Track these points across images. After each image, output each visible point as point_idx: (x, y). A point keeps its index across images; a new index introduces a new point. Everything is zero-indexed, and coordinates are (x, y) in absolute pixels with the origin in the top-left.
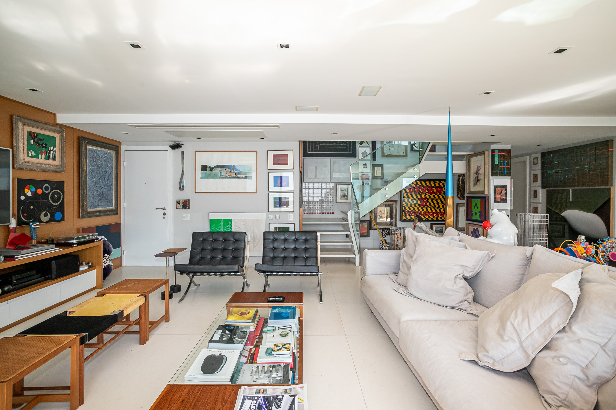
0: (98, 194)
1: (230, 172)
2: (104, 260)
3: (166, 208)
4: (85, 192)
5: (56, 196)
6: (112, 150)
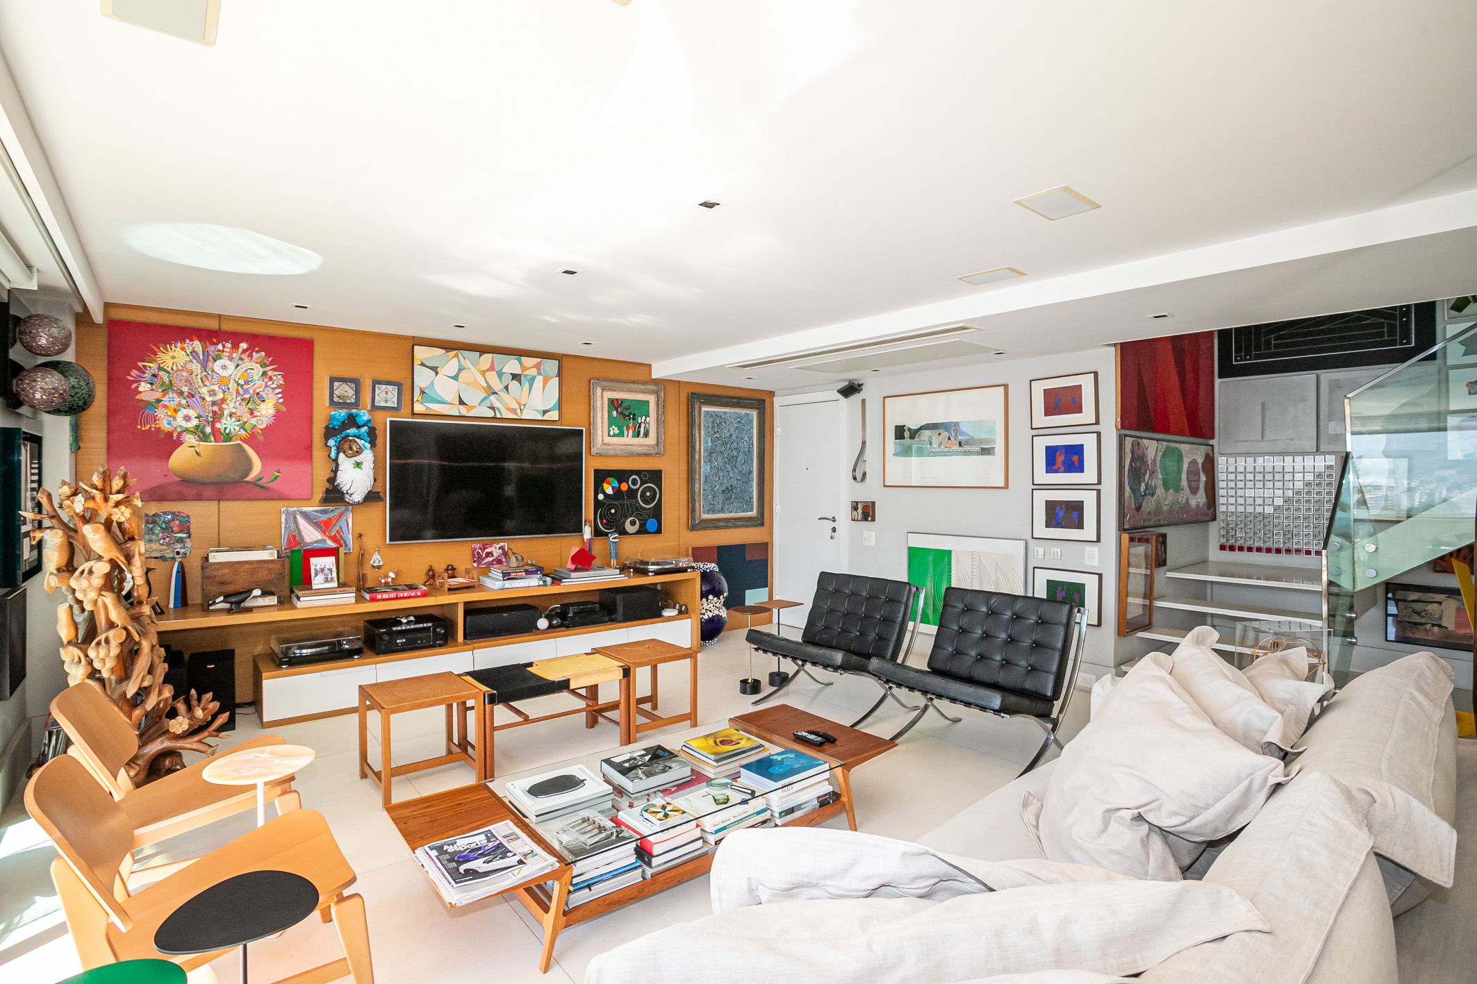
0: (724, 489)
1: (949, 439)
2: (709, 606)
3: (837, 519)
4: (697, 486)
5: (648, 494)
6: (752, 407)
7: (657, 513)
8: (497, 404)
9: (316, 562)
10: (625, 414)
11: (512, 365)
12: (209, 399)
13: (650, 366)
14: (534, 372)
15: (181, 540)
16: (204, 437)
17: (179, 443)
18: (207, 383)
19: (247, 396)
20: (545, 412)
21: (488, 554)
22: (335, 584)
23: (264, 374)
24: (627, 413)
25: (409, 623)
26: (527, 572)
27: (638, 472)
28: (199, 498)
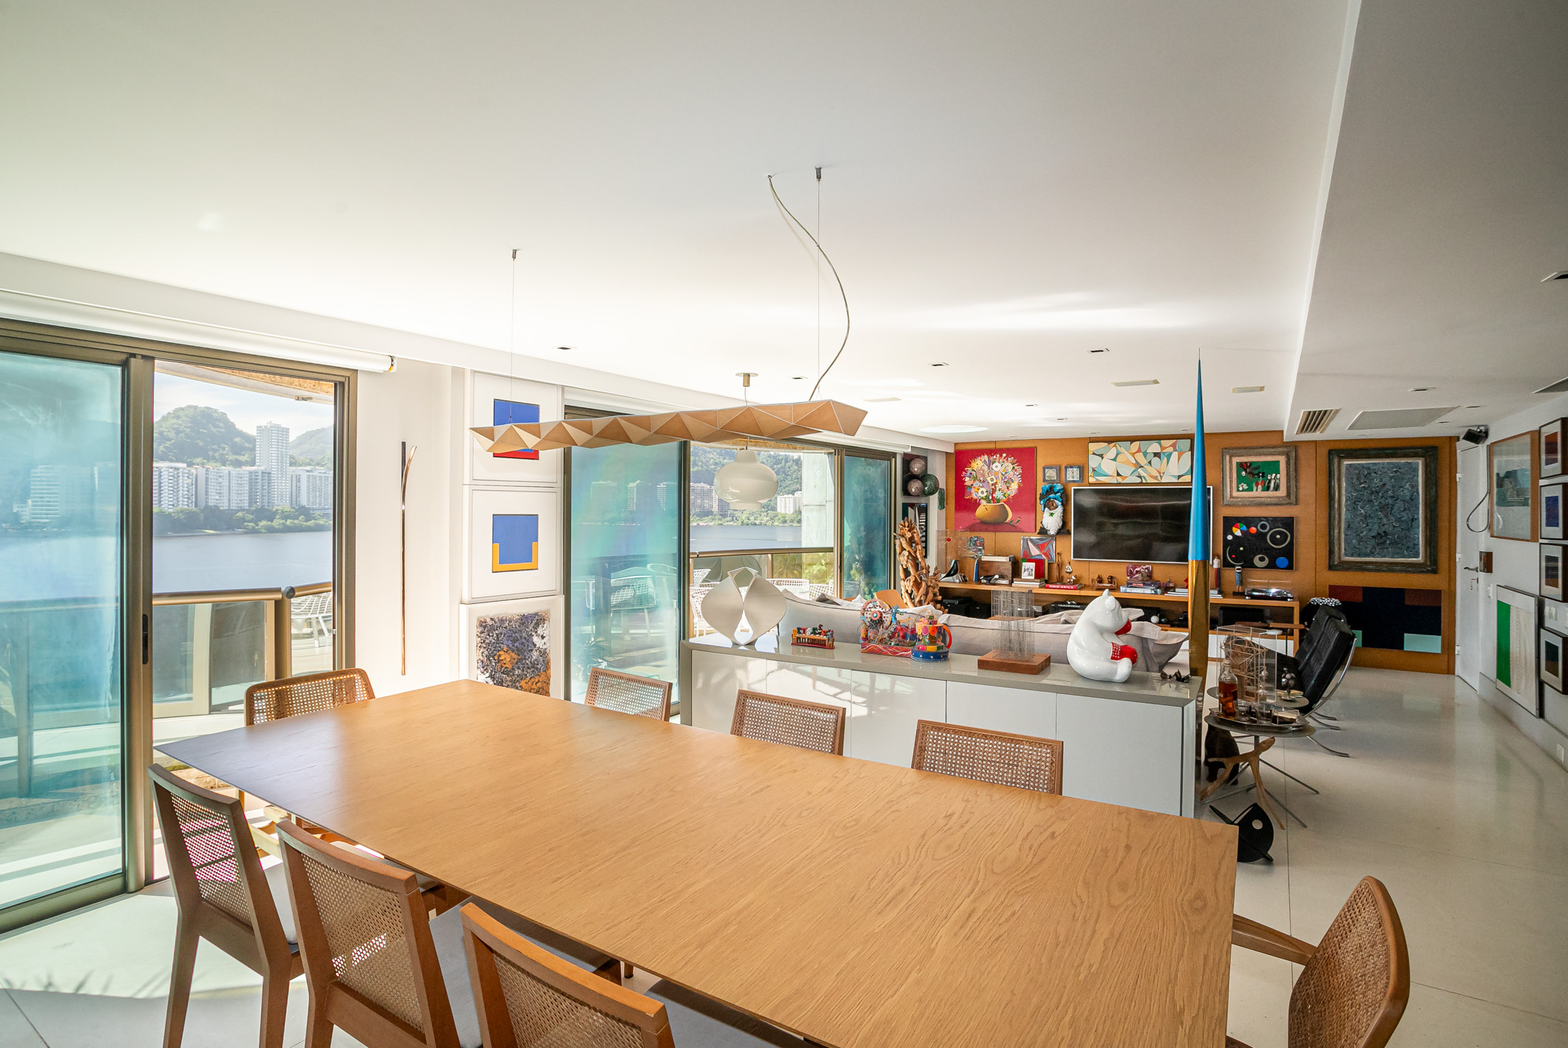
0: (1375, 534)
3: (1477, 569)
4: (1336, 531)
5: (1278, 536)
7: (1289, 553)
8: (1143, 474)
9: (1026, 565)
10: (1254, 473)
11: (1155, 447)
12: (991, 483)
13: (1278, 432)
14: (1171, 449)
15: (980, 550)
16: (989, 502)
17: (979, 504)
18: (990, 475)
19: (1006, 480)
20: (1179, 477)
21: (1139, 572)
22: (1033, 578)
23: (1013, 468)
26: (1147, 585)
27: (1267, 519)
28: (986, 530)
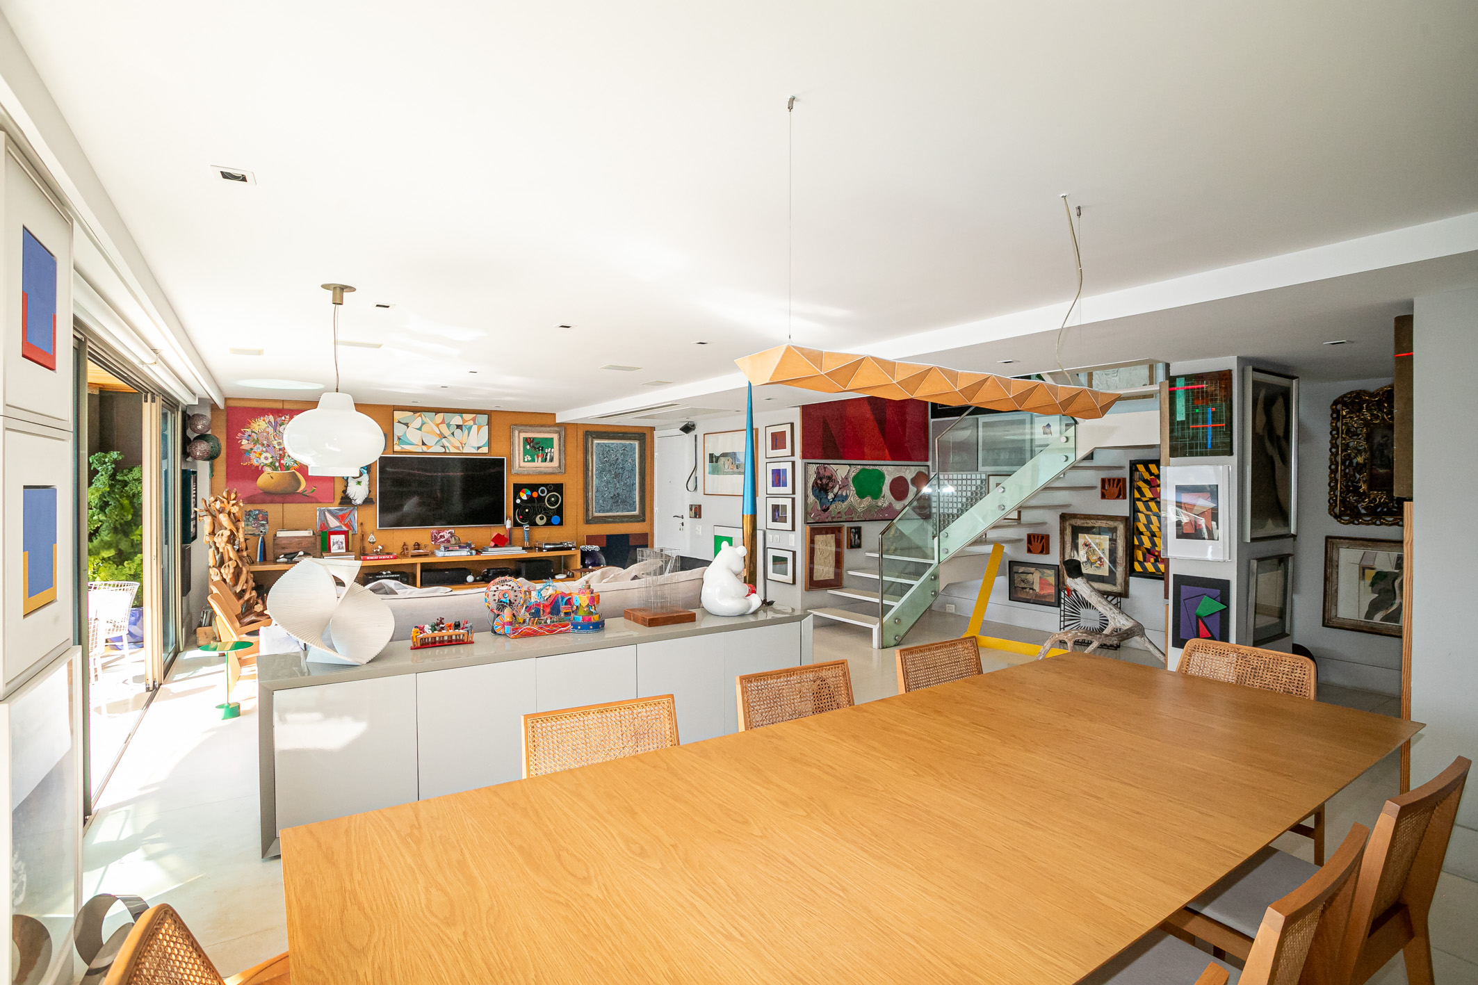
0: (612, 496)
1: (732, 463)
3: (684, 517)
4: (590, 494)
5: (553, 499)
6: (635, 439)
7: (560, 512)
8: (446, 444)
9: (334, 538)
10: (536, 447)
11: (457, 420)
12: (277, 447)
13: (554, 414)
14: (471, 423)
15: (263, 525)
16: (275, 469)
17: (262, 472)
18: (276, 438)
20: (479, 448)
21: (441, 537)
22: (344, 551)
24: (537, 446)
25: (387, 574)
26: (460, 547)
27: (545, 485)
28: (272, 502)
